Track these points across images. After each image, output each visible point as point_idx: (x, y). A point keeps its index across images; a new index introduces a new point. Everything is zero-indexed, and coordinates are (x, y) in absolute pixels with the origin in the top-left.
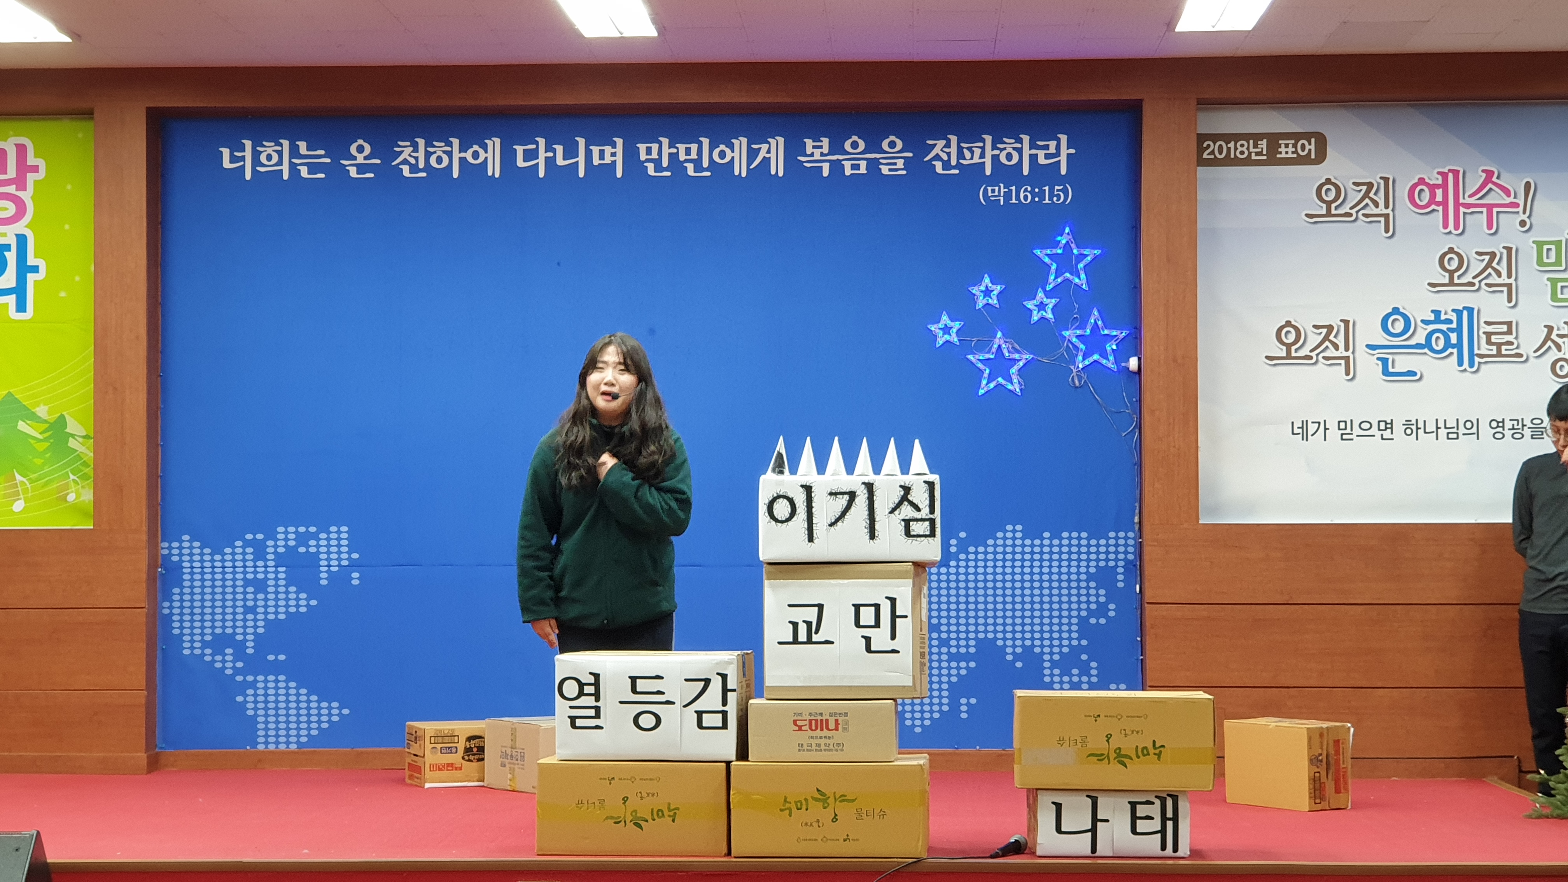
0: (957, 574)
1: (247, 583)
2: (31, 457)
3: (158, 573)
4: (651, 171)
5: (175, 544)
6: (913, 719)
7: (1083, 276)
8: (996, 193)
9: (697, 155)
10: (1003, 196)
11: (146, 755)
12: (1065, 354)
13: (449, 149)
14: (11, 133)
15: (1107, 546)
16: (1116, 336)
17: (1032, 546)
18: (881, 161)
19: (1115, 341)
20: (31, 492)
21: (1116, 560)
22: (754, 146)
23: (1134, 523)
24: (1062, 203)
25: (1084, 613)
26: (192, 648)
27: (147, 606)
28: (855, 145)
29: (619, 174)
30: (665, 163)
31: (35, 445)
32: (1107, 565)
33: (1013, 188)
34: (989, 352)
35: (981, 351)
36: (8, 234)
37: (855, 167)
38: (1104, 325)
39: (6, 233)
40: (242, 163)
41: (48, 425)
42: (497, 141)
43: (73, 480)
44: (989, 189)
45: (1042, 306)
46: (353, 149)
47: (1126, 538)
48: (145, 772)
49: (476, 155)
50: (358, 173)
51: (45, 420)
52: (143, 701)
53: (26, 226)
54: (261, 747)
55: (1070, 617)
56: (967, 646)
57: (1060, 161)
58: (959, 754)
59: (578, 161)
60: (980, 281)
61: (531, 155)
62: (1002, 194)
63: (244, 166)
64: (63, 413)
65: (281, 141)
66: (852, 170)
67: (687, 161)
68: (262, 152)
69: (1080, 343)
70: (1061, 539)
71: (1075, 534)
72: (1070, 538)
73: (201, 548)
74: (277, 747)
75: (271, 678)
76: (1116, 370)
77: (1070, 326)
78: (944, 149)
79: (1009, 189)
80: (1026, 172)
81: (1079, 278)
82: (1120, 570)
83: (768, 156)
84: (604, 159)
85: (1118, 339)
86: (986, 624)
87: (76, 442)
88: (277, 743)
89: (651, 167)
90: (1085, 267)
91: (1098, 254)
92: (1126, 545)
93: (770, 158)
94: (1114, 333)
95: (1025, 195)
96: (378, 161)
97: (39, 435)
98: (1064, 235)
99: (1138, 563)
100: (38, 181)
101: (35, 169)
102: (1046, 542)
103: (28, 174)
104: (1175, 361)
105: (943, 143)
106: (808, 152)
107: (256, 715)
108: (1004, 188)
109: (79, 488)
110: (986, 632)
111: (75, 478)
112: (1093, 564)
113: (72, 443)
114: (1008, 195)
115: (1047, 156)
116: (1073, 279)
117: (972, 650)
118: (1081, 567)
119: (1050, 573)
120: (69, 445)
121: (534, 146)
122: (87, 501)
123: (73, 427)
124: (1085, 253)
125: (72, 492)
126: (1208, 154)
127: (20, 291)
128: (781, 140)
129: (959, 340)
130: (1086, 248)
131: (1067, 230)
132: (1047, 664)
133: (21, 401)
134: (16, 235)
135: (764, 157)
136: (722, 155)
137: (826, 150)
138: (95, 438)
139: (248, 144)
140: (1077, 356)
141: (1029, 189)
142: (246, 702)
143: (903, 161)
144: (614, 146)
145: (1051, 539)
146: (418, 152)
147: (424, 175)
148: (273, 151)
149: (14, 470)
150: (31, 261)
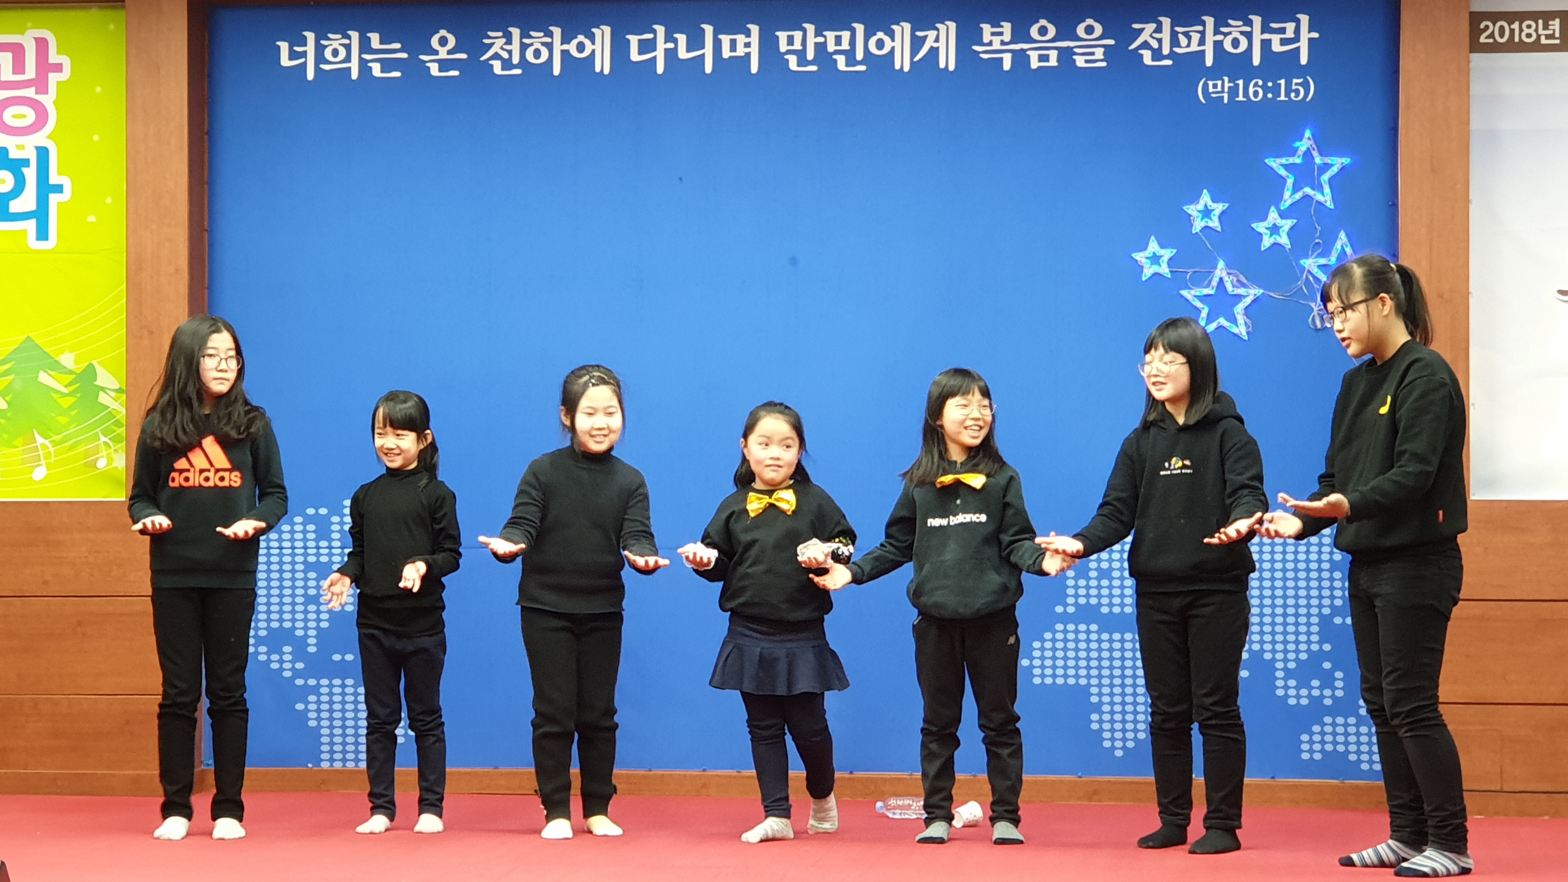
1: (308, 567)
2: (54, 415)
4: (793, 65)
6: (1113, 739)
7: (1327, 190)
8: (1219, 89)
9: (850, 45)
10: (1228, 92)
12: (1304, 287)
13: (548, 40)
14: (29, 25)
18: (1077, 50)
20: (55, 456)
22: (920, 34)
24: (1303, 99)
25: (1326, 611)
28: (1043, 31)
29: (754, 69)
30: (810, 56)
31: (57, 401)
33: (1241, 82)
34: (1208, 286)
35: (1198, 285)
36: (26, 147)
37: (1044, 58)
39: (23, 146)
40: (303, 60)
41: (74, 376)
42: (607, 29)
43: (105, 443)
44: (1210, 83)
45: (1275, 229)
46: (435, 42)
49: (581, 47)
50: (440, 70)
51: (71, 370)
53: (48, 137)
54: (325, 765)
55: (1309, 615)
57: (1298, 48)
59: (703, 55)
60: (1195, 199)
61: (647, 46)
62: (1226, 90)
63: (304, 65)
64: (93, 362)
65: (350, 33)
66: (1039, 61)
67: (837, 52)
68: (326, 47)
74: (344, 766)
75: (337, 682)
77: (1310, 254)
78: (1155, 35)
79: (1234, 83)
80: (1256, 61)
81: (1323, 195)
83: (935, 45)
84: (735, 51)
87: (108, 397)
88: (344, 760)
89: (793, 60)
90: (1330, 179)
91: (1346, 163)
93: (938, 48)
95: (1255, 91)
96: (464, 56)
97: (63, 388)
98: (1305, 140)
100: (61, 82)
101: (58, 68)
103: (51, 76)
105: (1152, 26)
106: (986, 38)
107: (319, 727)
108: (1229, 82)
109: (110, 453)
111: (106, 439)
113: (103, 398)
114: (1233, 91)
115: (1284, 42)
116: (1315, 195)
118: (1322, 553)
120: (100, 400)
121: (650, 36)
122: (120, 468)
123: (104, 378)
124: (1329, 162)
125: (102, 457)
126: (1487, 37)
127: (41, 215)
128: (952, 25)
129: (1171, 272)
130: (1332, 156)
131: (1308, 134)
132: (1280, 674)
133: (43, 348)
134: (37, 148)
135: (932, 47)
136: (880, 44)
137: (1007, 37)
138: (127, 392)
139: (310, 36)
141: (1260, 83)
142: (307, 710)
143: (1102, 50)
144: (748, 34)
146: (511, 44)
147: (518, 71)
148: (340, 44)
149: (35, 431)
150: (54, 179)
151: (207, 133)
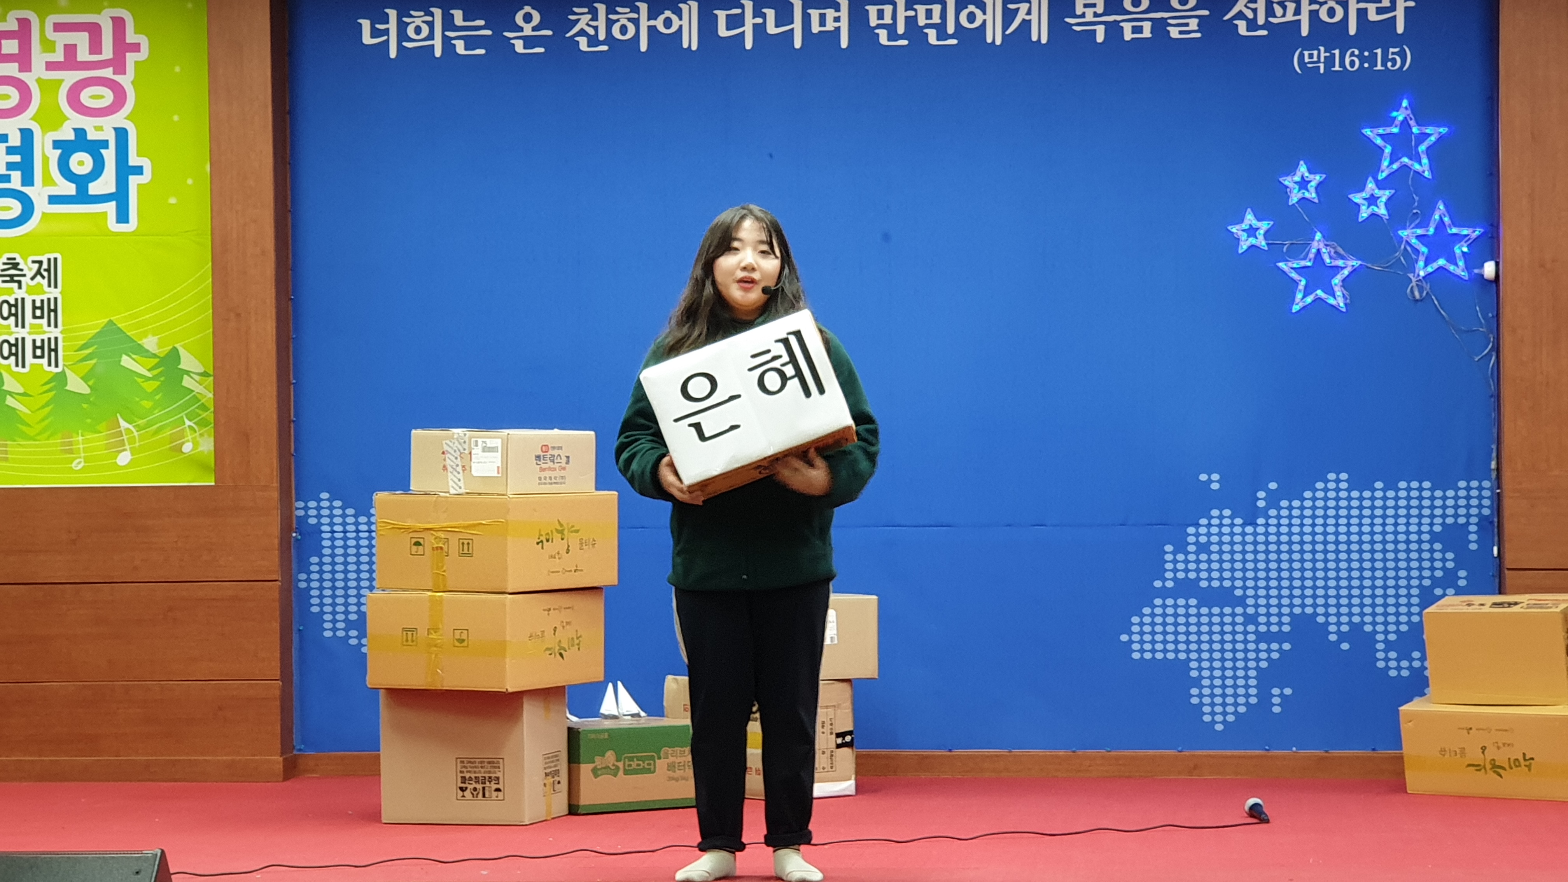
0: (1267, 534)
2: (137, 399)
3: (293, 540)
4: (883, 38)
5: (312, 504)
6: (1213, 713)
7: (1425, 161)
8: (1315, 59)
9: (941, 18)
10: (1324, 63)
11: (281, 759)
12: (1402, 259)
13: (635, 16)
14: (106, 4)
15: (1456, 498)
16: (1468, 235)
17: (1361, 499)
18: (1170, 21)
19: (1466, 242)
20: (139, 442)
21: (1468, 516)
22: (1012, 6)
23: (1491, 470)
24: (1399, 68)
25: (1427, 583)
26: (334, 629)
27: (280, 579)
28: (1136, 3)
29: (844, 44)
30: (901, 30)
31: (142, 384)
32: (1456, 522)
33: (1337, 52)
34: (1304, 259)
35: (1296, 258)
36: (104, 128)
37: (1137, 30)
38: (1452, 221)
39: (102, 127)
40: (385, 38)
41: (157, 360)
42: (695, 5)
43: (189, 426)
44: (1306, 53)
45: (1372, 200)
46: (519, 19)
47: (1480, 488)
48: (281, 779)
49: (668, 23)
50: (525, 48)
51: (154, 355)
52: (277, 693)
53: (125, 118)
55: (1409, 587)
56: (1280, 624)
57: (1395, 17)
58: (1272, 757)
59: (793, 29)
60: (1292, 170)
61: (735, 22)
62: (1322, 59)
63: (386, 43)
64: (175, 345)
65: (432, 9)
66: (1133, 33)
67: (928, 26)
68: (408, 24)
69: (1421, 245)
70: (1398, 490)
71: (1415, 484)
72: (1409, 489)
73: (343, 508)
76: (1467, 278)
77: (1408, 225)
78: (1248, 5)
79: (1331, 54)
80: (1352, 30)
81: (1420, 163)
82: (1472, 528)
83: (1028, 18)
84: (825, 26)
85: (1469, 239)
86: (1303, 597)
87: (192, 380)
89: (883, 35)
90: (1428, 148)
91: (1444, 132)
92: (1480, 498)
93: (1030, 21)
94: (1465, 232)
95: (1351, 60)
96: (549, 33)
97: (147, 372)
98: (1402, 110)
99: (1496, 520)
100: (139, 62)
101: (136, 48)
102: (1378, 494)
103: (129, 55)
104: (1542, 266)
106: (1079, 12)
108: (1325, 52)
109: (196, 437)
110: (1303, 606)
111: (191, 424)
112: (1438, 520)
113: (187, 382)
114: (1329, 61)
115: (1380, 11)
116: (1412, 165)
117: (1286, 629)
118: (1422, 524)
119: (1384, 533)
120: (184, 383)
121: (738, 11)
122: (206, 453)
123: (188, 362)
124: (1428, 131)
125: (188, 441)
127: (120, 197)
129: (1268, 244)
130: (1429, 126)
131: (1405, 103)
132: (1380, 646)
133: (125, 331)
134: (116, 129)
135: (1024, 20)
136: (971, 17)
137: (1100, 9)
138: (215, 376)
139: (392, 14)
140: (1417, 262)
141: (1357, 52)
143: (1196, 21)
144: (837, 8)
145: (1384, 490)
146: (597, 20)
147: (605, 48)
148: (423, 22)
149: (118, 415)
150: (133, 160)
151: (289, 113)
